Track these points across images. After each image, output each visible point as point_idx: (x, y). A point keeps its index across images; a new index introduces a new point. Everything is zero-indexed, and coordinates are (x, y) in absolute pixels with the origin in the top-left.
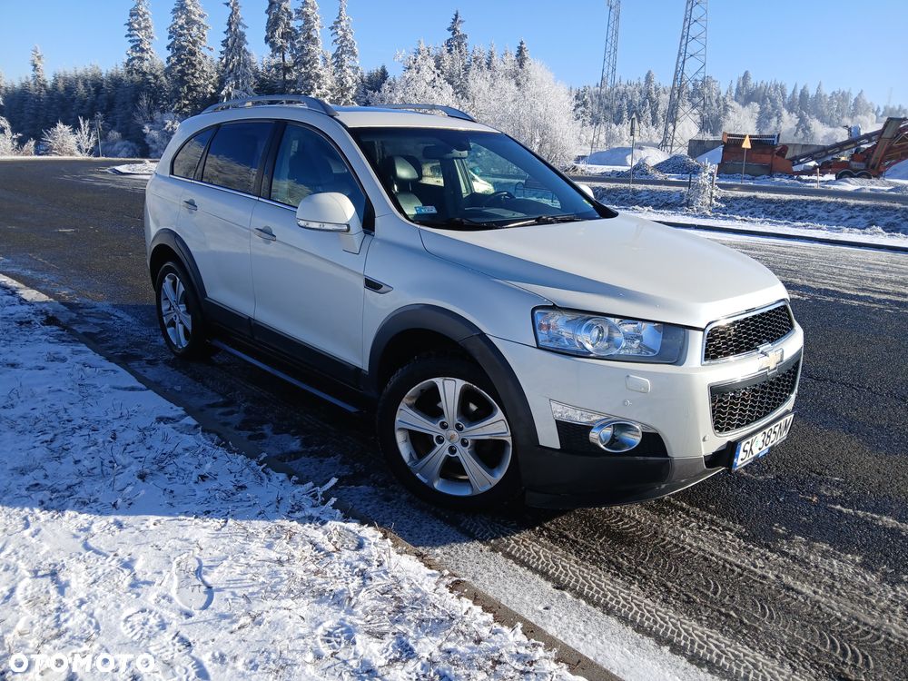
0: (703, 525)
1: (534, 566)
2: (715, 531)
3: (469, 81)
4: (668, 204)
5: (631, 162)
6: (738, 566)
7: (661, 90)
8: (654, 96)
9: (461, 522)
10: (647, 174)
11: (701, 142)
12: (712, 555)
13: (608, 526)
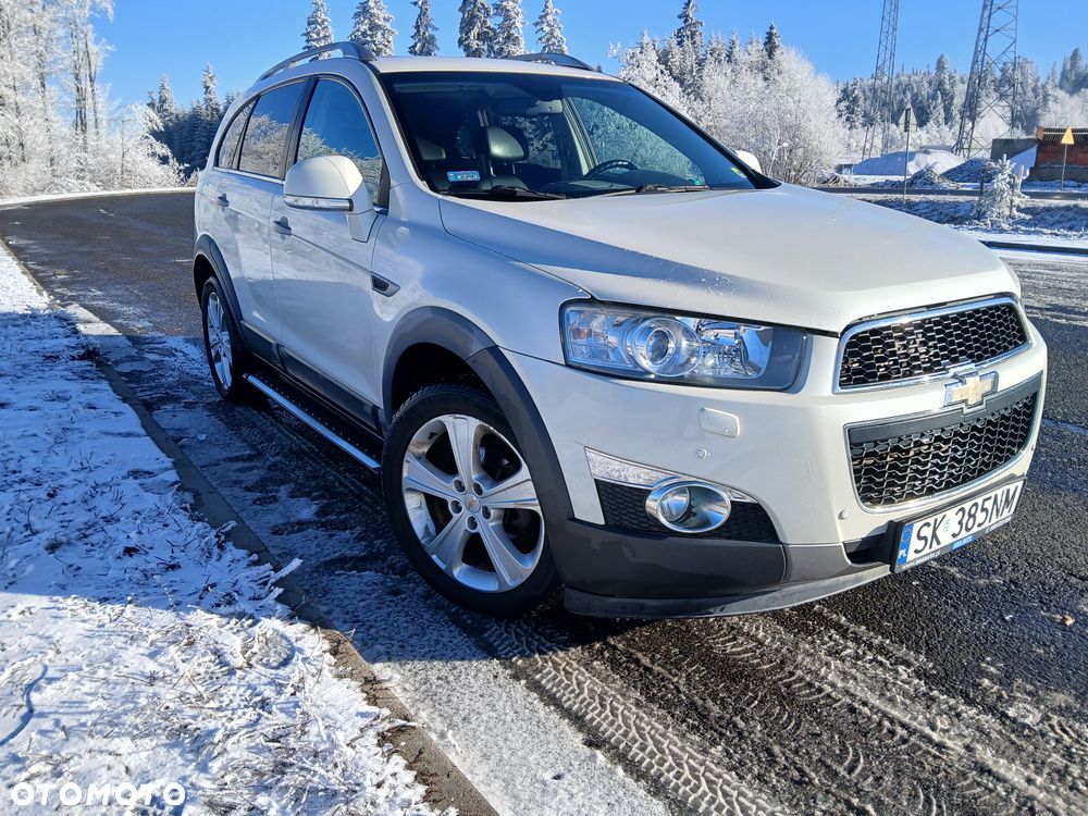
0: (865, 654)
1: (566, 705)
2: (881, 664)
3: (705, 78)
4: (956, 219)
5: (912, 169)
6: (903, 726)
7: (957, 78)
8: (948, 87)
9: (487, 630)
10: (932, 184)
11: (1008, 142)
12: (865, 704)
13: (711, 648)
